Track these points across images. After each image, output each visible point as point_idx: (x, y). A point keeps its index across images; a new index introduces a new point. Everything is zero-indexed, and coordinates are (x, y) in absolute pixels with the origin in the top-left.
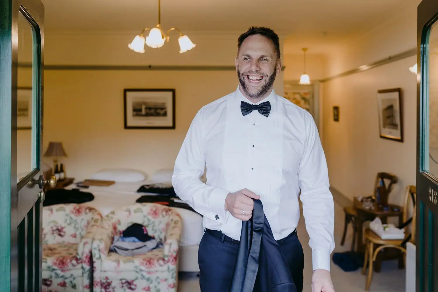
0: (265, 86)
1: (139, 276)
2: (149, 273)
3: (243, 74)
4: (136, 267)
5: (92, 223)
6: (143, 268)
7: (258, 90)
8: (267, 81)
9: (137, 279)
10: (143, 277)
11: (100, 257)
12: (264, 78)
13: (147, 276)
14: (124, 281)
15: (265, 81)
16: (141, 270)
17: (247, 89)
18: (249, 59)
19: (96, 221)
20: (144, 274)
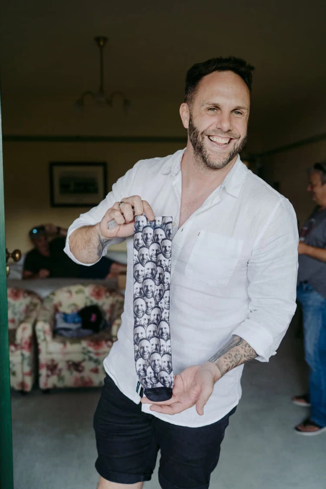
0: (234, 152)
1: (87, 357)
2: (97, 354)
3: (202, 133)
4: (84, 348)
5: (32, 307)
6: (91, 349)
7: (224, 159)
8: (237, 145)
9: (84, 360)
10: (91, 359)
11: (45, 340)
12: (233, 142)
13: (95, 357)
14: (70, 363)
15: (235, 144)
16: (89, 352)
17: (208, 156)
18: (215, 110)
19: (35, 305)
20: (92, 355)
